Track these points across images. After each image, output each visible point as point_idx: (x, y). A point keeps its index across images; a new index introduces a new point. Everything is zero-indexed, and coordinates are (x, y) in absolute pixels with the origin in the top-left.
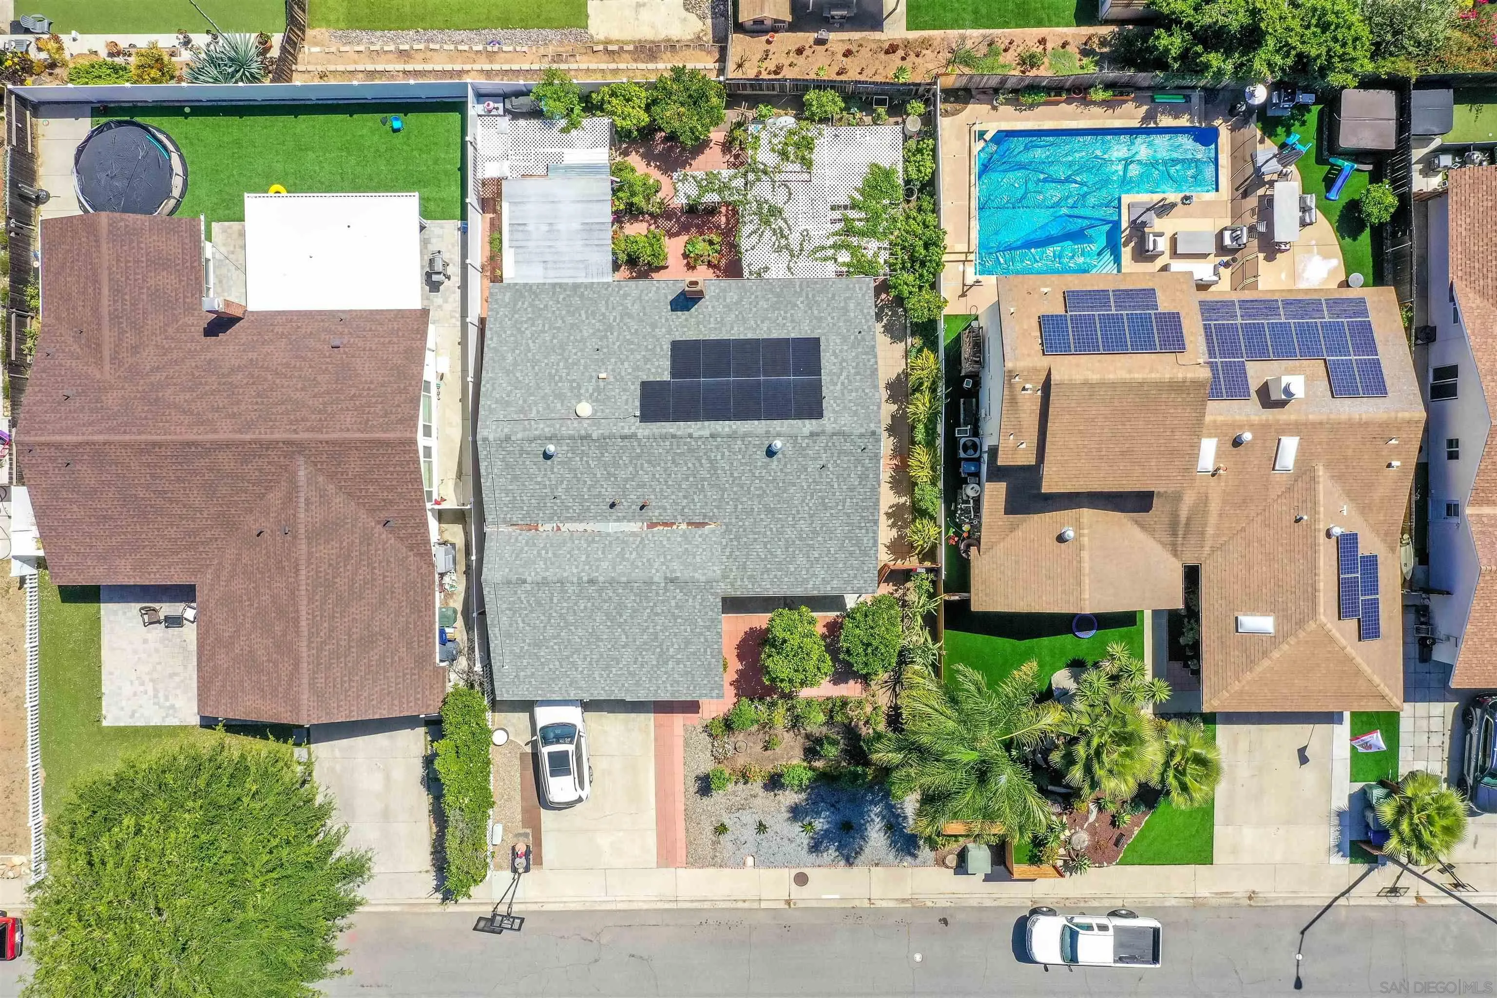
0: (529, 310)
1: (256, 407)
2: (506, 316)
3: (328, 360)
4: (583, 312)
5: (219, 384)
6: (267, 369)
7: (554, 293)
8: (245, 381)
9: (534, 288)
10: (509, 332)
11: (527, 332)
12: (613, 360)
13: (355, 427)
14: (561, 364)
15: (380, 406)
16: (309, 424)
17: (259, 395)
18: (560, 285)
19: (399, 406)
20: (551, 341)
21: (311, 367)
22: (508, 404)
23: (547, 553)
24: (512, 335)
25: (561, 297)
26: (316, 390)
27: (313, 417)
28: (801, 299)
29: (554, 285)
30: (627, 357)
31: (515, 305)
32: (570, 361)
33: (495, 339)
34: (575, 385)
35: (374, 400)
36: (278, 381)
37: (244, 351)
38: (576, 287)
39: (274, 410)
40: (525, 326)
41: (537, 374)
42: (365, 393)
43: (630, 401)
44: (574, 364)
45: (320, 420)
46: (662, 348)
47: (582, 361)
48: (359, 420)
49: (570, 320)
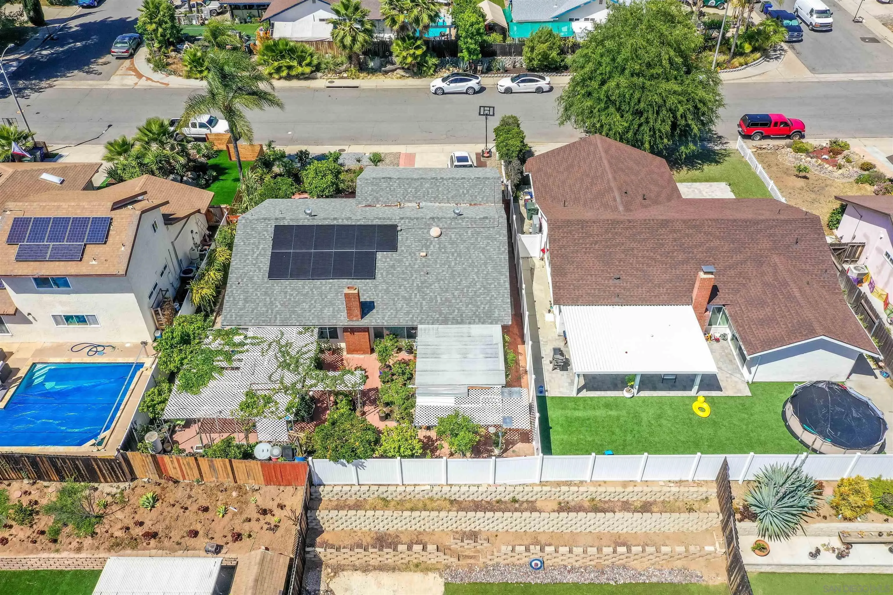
0: (479, 303)
1: (661, 237)
2: (496, 298)
3: (620, 268)
4: (439, 301)
5: (693, 253)
6: (662, 263)
7: (462, 315)
8: (675, 254)
9: (477, 320)
10: (493, 286)
11: (479, 287)
12: (416, 266)
13: (590, 224)
14: (453, 264)
15: (576, 237)
16: (622, 226)
17: (663, 245)
18: (458, 323)
19: (563, 237)
20: (461, 280)
21: (631, 264)
22: (487, 238)
23: (463, 192)
24: (490, 284)
25: (456, 313)
26: (623, 248)
27: (620, 230)
28: (277, 309)
29: (462, 322)
30: (406, 269)
31: (490, 307)
32: (447, 266)
33: (502, 281)
34: (443, 250)
35: (581, 241)
36: (652, 254)
37: (683, 276)
38: (445, 322)
39: (648, 235)
40: (481, 291)
41: (470, 258)
42: (588, 246)
43: (404, 240)
44: (444, 264)
45: (615, 229)
46: (382, 274)
47: (438, 266)
48: (588, 228)
49: (448, 295)
